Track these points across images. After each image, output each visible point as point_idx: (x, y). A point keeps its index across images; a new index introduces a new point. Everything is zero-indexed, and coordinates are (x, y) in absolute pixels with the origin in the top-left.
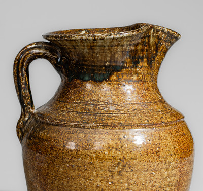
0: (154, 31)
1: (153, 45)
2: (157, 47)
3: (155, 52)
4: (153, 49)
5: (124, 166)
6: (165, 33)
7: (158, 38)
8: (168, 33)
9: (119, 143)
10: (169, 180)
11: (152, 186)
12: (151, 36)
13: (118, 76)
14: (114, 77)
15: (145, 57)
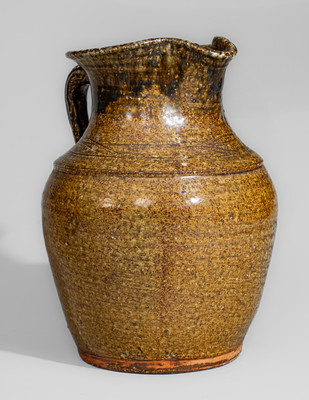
0: (172, 47)
1: (173, 67)
2: (180, 69)
3: (177, 77)
4: (173, 71)
5: (77, 224)
6: (188, 50)
7: (181, 57)
8: (193, 49)
9: (76, 192)
10: (139, 251)
11: (112, 255)
12: (169, 53)
13: (112, 107)
14: (109, 108)
15: (156, 83)
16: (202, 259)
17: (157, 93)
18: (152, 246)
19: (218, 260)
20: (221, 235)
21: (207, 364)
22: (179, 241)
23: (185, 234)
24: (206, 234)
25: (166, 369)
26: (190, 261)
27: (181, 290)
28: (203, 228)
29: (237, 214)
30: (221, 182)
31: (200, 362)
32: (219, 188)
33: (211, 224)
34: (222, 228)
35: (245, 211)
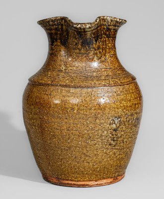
1: (65, 31)
2: (67, 32)
3: (66, 36)
4: (65, 34)
10: (33, 121)
12: (64, 24)
15: (59, 39)
16: (57, 129)
17: (59, 44)
18: (36, 119)
19: (66, 131)
20: (66, 119)
21: (74, 184)
22: (46, 118)
23: (48, 115)
24: (58, 117)
25: (55, 182)
26: (51, 129)
27: (50, 143)
28: (56, 114)
29: (76, 109)
30: (71, 91)
31: (70, 182)
32: (69, 94)
33: (61, 112)
34: (66, 115)
35: (82, 108)
